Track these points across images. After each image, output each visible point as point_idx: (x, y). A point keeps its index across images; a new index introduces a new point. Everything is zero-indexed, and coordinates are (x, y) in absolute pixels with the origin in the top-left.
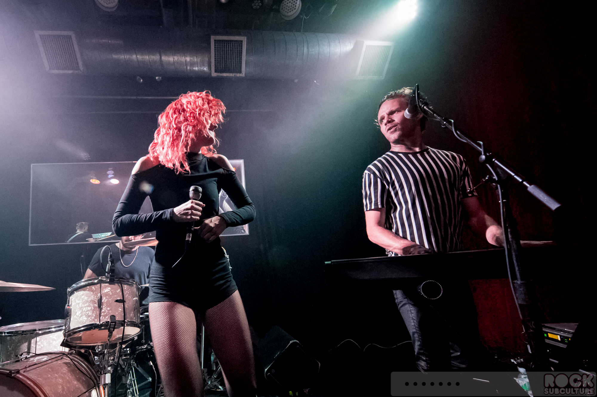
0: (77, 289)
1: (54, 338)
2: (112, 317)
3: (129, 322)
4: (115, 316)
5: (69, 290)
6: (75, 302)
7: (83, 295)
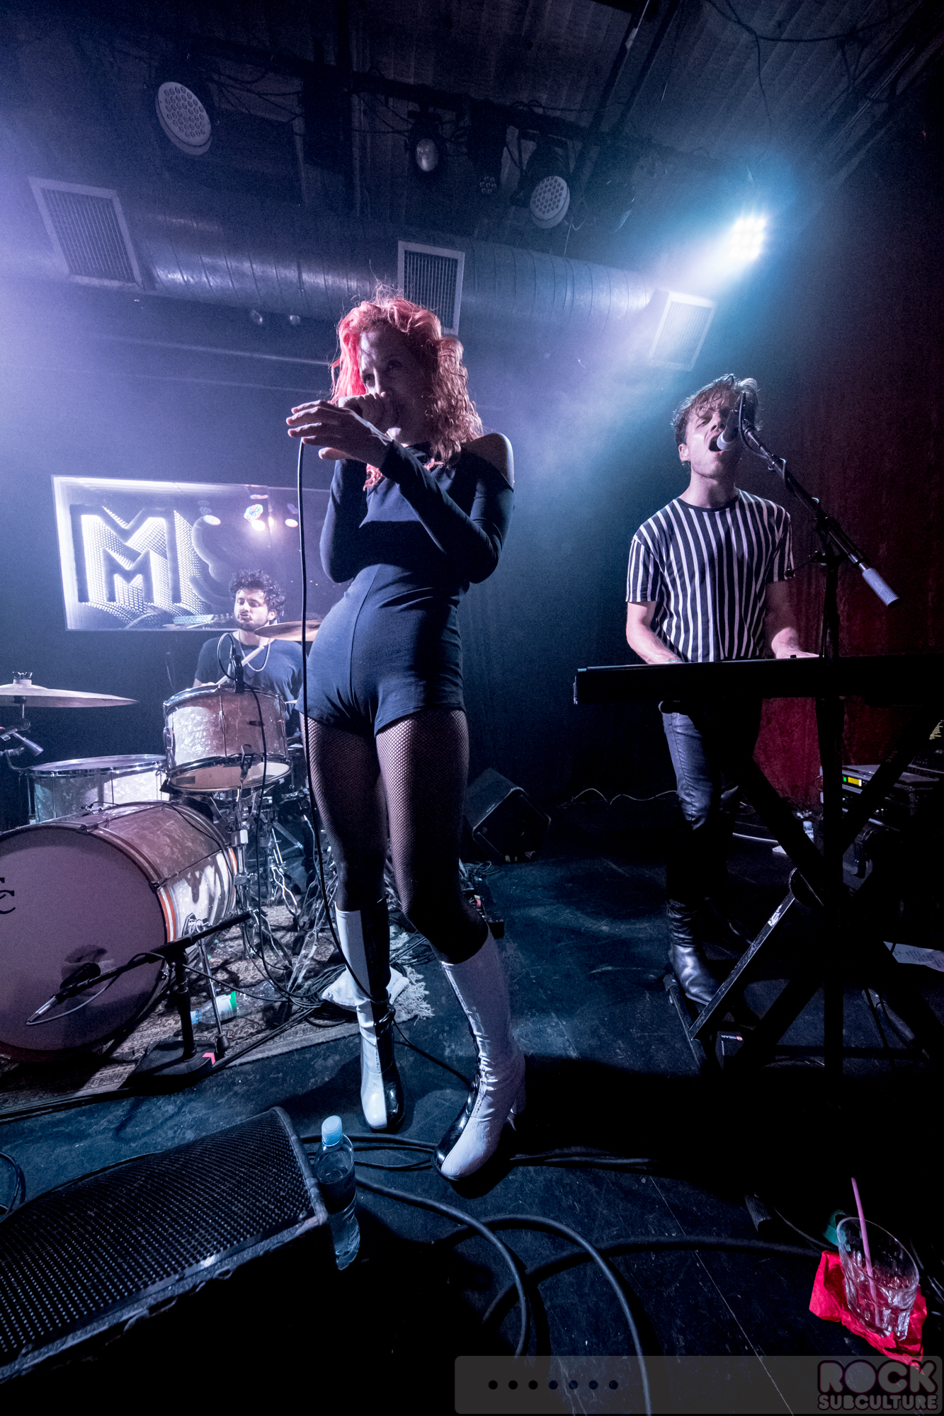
0: (182, 704)
1: (142, 781)
2: (247, 747)
3: (272, 755)
4: (250, 746)
5: (166, 704)
6: (180, 723)
7: (192, 712)
